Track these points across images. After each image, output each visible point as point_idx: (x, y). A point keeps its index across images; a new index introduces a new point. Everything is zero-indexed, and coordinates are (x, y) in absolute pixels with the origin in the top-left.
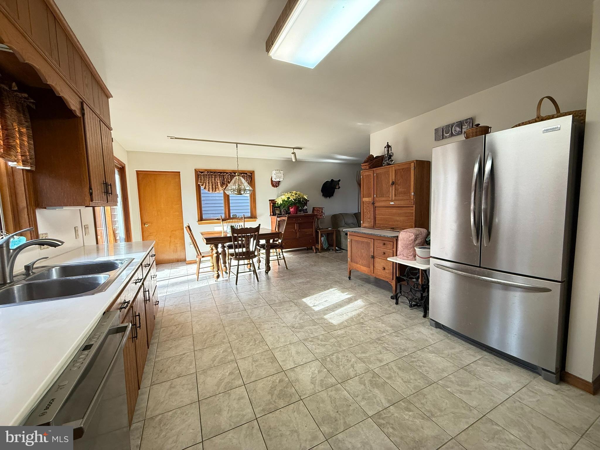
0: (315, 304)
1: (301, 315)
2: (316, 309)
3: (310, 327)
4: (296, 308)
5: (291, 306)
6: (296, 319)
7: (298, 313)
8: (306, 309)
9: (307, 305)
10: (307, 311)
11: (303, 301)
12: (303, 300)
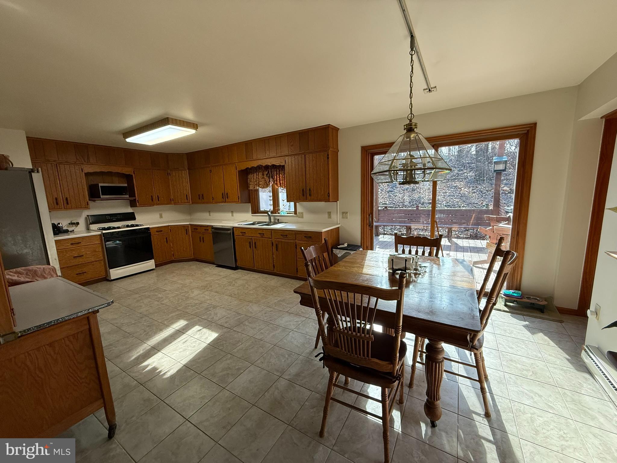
0: (198, 333)
1: (211, 317)
2: (197, 328)
3: (199, 311)
4: (219, 322)
5: (226, 323)
6: (214, 313)
7: (215, 318)
8: (209, 324)
9: (208, 329)
10: (206, 322)
11: (216, 332)
12: (217, 335)
